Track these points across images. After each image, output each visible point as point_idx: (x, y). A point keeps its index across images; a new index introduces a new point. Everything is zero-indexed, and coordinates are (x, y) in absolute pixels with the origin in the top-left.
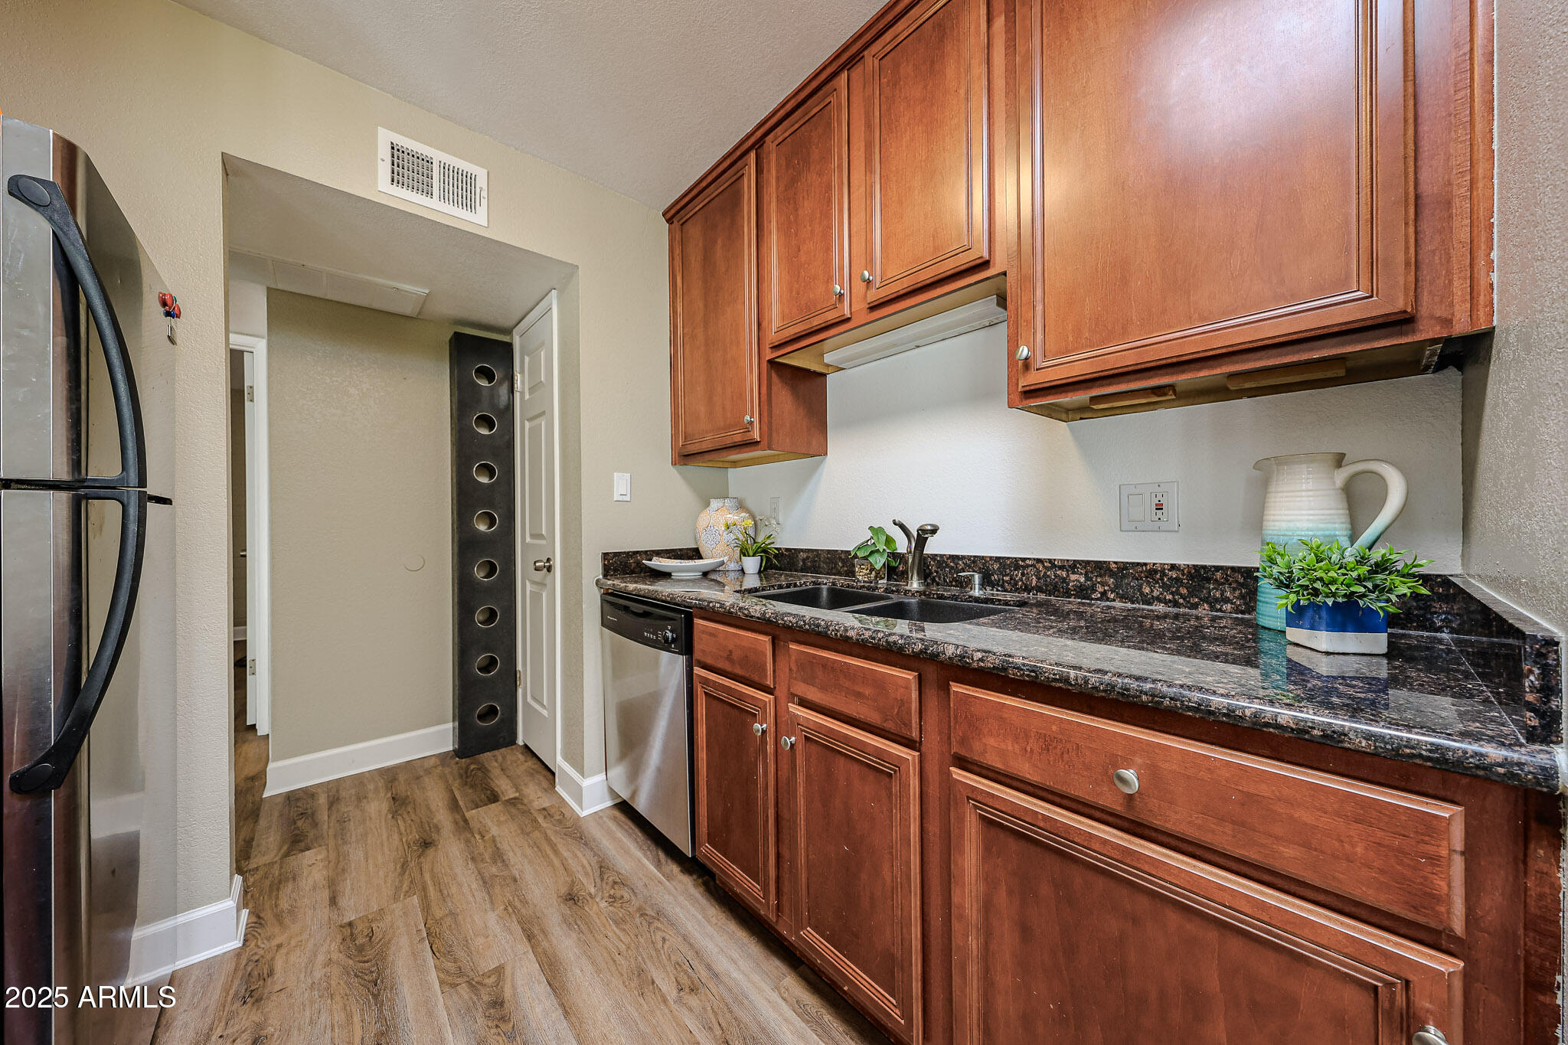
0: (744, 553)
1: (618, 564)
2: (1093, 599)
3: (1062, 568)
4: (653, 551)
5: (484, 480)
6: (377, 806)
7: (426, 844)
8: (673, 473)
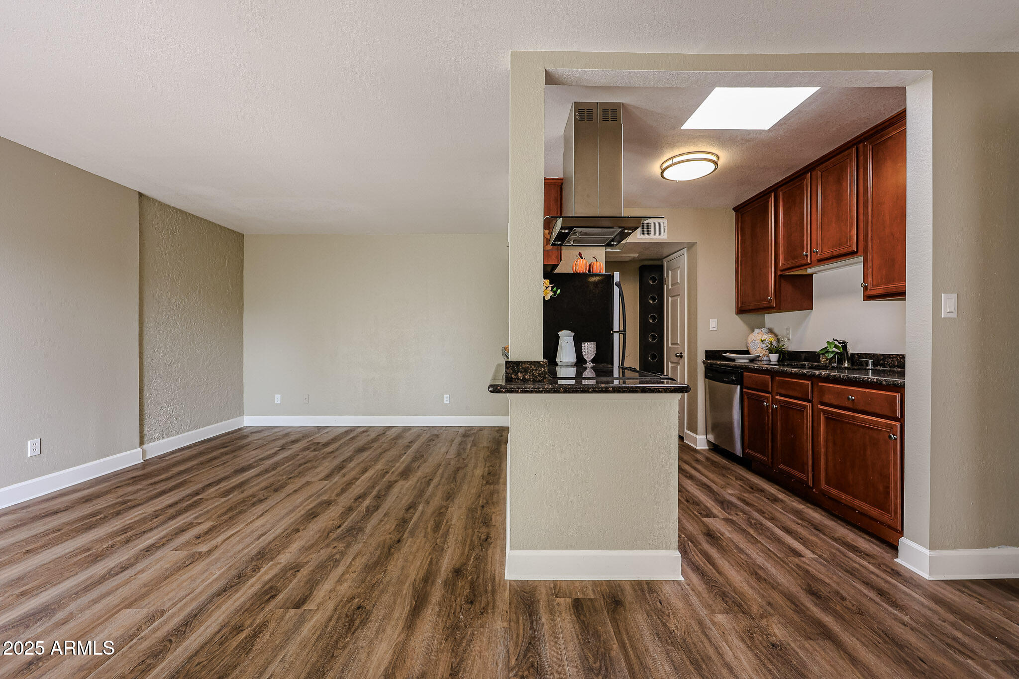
0: (771, 352)
1: (712, 355)
4: (727, 350)
5: (651, 321)
8: (737, 317)
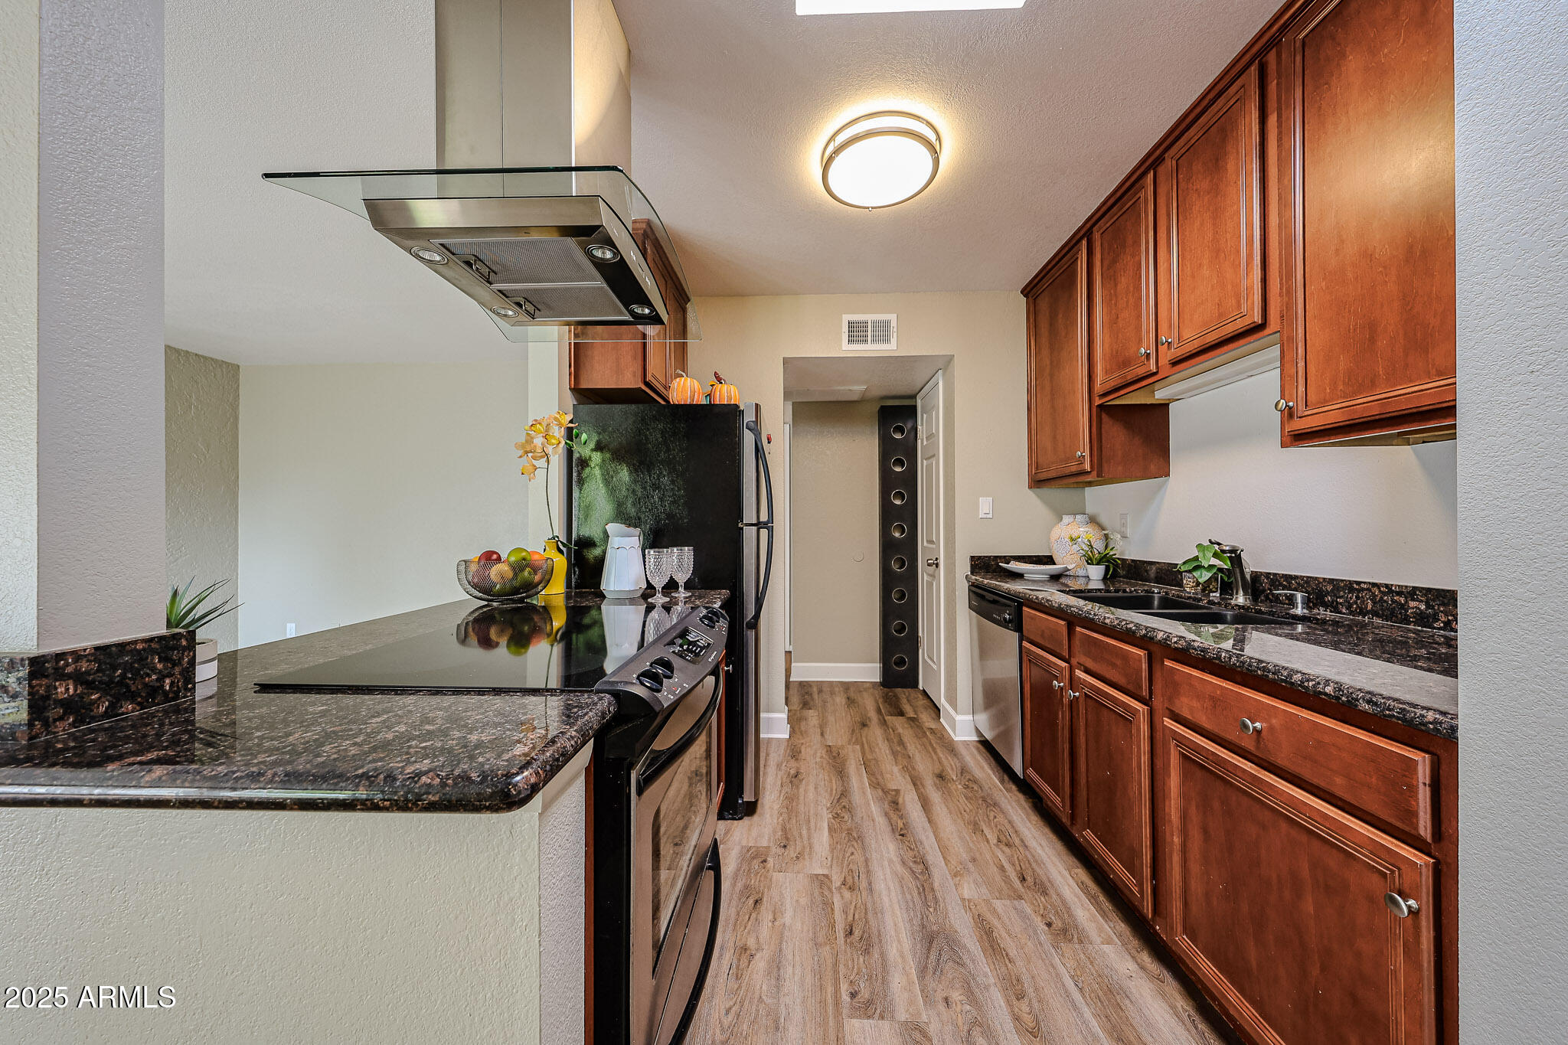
0: (1090, 561)
1: (981, 565)
2: (1435, 628)
3: (1399, 594)
4: (1011, 557)
5: (898, 502)
6: (840, 699)
7: (864, 725)
8: (1030, 493)
